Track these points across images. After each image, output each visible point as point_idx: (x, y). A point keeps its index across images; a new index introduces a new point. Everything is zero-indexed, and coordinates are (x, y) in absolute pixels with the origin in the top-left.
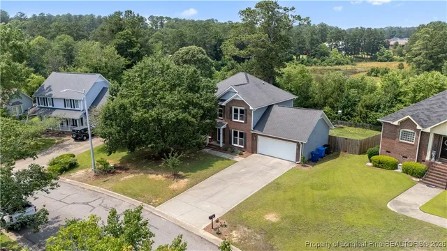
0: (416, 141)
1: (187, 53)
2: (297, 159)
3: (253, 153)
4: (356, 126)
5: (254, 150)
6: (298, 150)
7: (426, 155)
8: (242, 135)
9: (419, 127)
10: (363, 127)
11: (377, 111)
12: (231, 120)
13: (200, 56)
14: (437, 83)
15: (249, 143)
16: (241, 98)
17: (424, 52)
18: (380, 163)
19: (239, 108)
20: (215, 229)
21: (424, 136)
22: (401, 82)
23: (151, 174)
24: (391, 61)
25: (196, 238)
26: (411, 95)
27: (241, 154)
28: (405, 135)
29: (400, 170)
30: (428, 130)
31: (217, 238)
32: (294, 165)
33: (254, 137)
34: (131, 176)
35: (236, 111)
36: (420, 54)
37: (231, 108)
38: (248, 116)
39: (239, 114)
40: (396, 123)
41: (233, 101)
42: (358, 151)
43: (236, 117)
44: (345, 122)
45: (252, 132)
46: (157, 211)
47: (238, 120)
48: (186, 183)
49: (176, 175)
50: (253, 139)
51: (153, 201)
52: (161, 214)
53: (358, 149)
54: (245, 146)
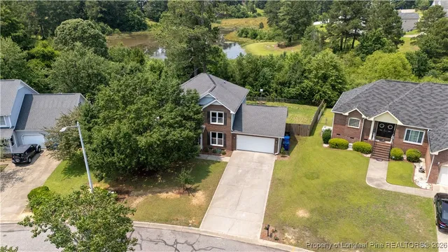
0: (361, 127)
1: (75, 29)
2: (275, 151)
3: (232, 150)
4: (273, 101)
5: (233, 148)
6: (277, 143)
7: (369, 136)
8: (220, 136)
9: (363, 116)
10: (279, 101)
11: (289, 87)
12: (209, 123)
13: (92, 31)
14: (331, 62)
15: (229, 143)
16: (220, 103)
17: (288, 17)
18: (336, 145)
19: (217, 112)
20: (271, 236)
21: (367, 123)
22: (305, 61)
23: (160, 192)
24: (247, 17)
25: (262, 248)
26: (314, 72)
27: (224, 154)
28: (352, 122)
29: (350, 149)
30: (372, 119)
31: (277, 244)
32: (275, 158)
33: (234, 136)
34: (141, 199)
35: (214, 115)
36: (284, 19)
37: (209, 112)
38: (228, 119)
39: (217, 117)
40: (347, 114)
41: (212, 106)
42: (308, 134)
43: (214, 120)
44: (264, 98)
45: (232, 132)
46: (204, 232)
47: (217, 123)
48: (204, 196)
49: (187, 189)
50: (233, 138)
51: (191, 222)
52: (210, 233)
53: (308, 132)
54: (225, 145)
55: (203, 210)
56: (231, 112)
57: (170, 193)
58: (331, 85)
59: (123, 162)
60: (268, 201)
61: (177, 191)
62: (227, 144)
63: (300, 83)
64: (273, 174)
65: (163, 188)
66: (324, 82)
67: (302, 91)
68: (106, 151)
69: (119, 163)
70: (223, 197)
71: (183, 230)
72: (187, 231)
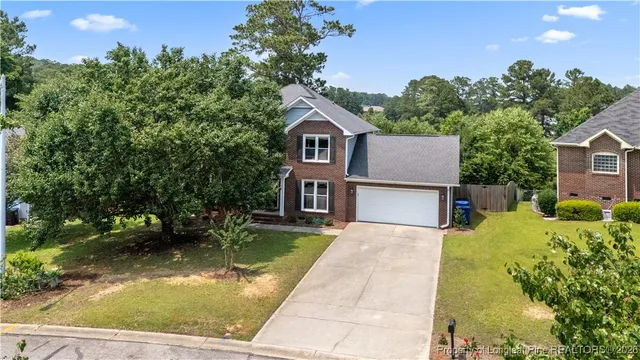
0: (622, 170)
2: (442, 220)
3: (348, 221)
5: (350, 215)
6: (442, 202)
8: (322, 189)
9: (624, 145)
12: (300, 161)
15: (339, 203)
16: (323, 116)
19: (317, 137)
23: (169, 276)
27: (329, 225)
28: (601, 162)
29: (608, 220)
32: (442, 233)
33: (351, 188)
34: (119, 288)
35: (311, 143)
37: (300, 139)
38: (338, 149)
39: (317, 149)
40: (586, 144)
41: (306, 124)
42: (505, 206)
43: (310, 154)
45: (347, 179)
46: (261, 349)
47: (315, 160)
48: (274, 282)
49: (235, 269)
50: (348, 192)
51: (231, 329)
52: (280, 351)
53: (505, 202)
54: (332, 208)
55: (268, 307)
56: (346, 133)
57: (193, 277)
58: (527, 160)
59: (92, 186)
60: (439, 291)
61: (212, 274)
62: (337, 205)
63: (469, 158)
64: (443, 252)
65: (179, 269)
66: (514, 157)
67: (475, 170)
68: (59, 156)
69: (82, 184)
70: (324, 286)
71: (204, 346)
72: (216, 347)
